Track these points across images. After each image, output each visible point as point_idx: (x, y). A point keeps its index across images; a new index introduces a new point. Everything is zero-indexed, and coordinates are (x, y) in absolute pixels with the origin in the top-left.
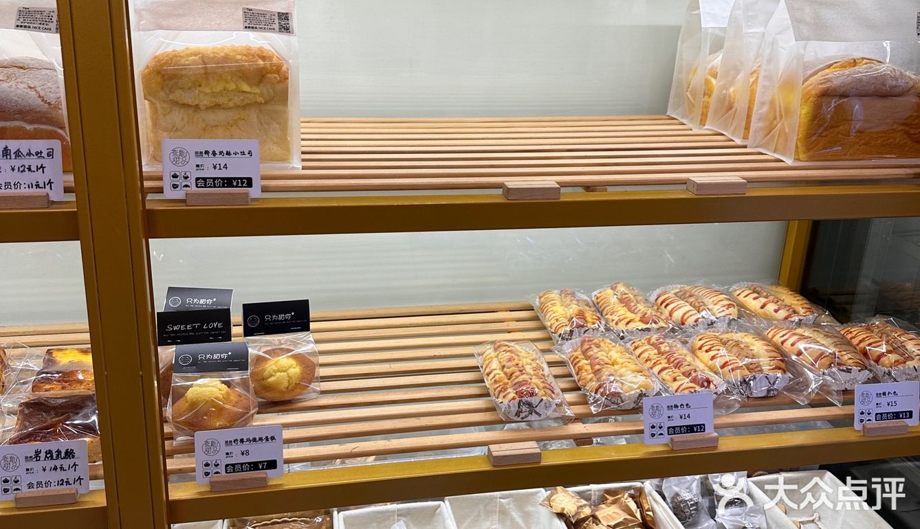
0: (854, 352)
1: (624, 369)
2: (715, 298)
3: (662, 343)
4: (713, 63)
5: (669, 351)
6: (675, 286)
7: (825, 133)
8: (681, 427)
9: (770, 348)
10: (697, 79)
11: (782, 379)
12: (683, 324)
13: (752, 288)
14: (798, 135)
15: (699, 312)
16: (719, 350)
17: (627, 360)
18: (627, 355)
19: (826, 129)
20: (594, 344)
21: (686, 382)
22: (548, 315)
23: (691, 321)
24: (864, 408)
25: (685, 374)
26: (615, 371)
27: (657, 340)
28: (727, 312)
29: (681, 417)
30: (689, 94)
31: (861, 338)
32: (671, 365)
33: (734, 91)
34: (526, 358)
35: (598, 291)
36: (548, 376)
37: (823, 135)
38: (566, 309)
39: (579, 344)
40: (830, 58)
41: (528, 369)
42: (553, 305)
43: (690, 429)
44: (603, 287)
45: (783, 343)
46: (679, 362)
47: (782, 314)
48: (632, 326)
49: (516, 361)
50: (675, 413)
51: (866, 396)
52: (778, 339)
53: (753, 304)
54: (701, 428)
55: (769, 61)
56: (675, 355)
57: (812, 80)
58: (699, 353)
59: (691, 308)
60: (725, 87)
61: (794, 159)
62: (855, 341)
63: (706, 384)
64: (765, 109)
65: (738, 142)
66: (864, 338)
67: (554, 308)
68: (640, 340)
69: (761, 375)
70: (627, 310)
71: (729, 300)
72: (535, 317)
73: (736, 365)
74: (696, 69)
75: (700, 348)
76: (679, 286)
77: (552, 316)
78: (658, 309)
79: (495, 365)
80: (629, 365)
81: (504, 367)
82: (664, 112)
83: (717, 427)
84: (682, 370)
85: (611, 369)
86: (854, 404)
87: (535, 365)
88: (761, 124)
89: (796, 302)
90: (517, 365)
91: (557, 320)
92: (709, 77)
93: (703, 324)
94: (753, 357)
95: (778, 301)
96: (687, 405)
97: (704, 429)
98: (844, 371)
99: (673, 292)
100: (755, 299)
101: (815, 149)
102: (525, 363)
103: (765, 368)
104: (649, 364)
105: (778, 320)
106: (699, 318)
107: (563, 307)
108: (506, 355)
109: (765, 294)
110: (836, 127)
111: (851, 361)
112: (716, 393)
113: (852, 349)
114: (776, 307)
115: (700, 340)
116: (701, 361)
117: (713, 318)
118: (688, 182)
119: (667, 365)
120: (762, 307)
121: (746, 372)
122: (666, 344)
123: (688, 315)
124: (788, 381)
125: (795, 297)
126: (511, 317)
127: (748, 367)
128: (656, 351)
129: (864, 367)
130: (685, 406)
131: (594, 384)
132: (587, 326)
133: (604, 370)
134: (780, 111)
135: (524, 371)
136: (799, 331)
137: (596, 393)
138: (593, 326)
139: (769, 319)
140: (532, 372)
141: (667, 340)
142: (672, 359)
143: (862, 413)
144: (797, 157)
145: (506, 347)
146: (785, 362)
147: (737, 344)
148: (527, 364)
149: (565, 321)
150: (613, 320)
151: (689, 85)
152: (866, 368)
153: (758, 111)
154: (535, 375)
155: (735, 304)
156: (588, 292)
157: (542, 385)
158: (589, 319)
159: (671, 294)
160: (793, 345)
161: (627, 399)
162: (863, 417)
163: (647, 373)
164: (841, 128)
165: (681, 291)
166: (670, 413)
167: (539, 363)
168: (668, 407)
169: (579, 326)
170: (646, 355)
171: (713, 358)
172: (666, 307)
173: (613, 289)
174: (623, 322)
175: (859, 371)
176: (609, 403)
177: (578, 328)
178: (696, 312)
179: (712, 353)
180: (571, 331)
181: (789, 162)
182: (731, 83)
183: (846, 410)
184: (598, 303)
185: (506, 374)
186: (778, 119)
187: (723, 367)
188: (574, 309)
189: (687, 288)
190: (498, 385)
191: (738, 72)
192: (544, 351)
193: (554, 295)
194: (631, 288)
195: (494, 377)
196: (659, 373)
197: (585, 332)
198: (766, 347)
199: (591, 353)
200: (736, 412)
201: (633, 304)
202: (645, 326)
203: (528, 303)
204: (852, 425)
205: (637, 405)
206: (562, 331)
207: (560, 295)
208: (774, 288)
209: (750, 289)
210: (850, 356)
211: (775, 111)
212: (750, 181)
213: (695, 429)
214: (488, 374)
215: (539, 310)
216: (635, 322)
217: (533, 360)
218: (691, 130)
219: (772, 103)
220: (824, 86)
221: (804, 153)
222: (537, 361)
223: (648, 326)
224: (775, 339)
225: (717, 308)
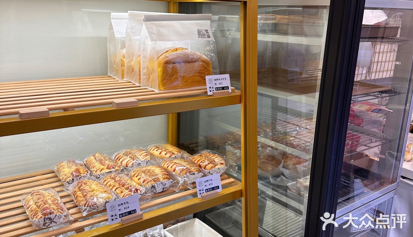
0: (196, 166)
1: (98, 192)
2: (140, 153)
3: (116, 177)
4: (123, 52)
5: (119, 180)
6: (123, 150)
7: (169, 79)
8: (125, 213)
9: (162, 170)
10: (118, 59)
11: (168, 183)
12: (127, 166)
13: (156, 146)
14: (158, 80)
15: (133, 160)
16: (141, 175)
17: (99, 188)
18: (100, 185)
19: (169, 77)
20: (83, 183)
21: (127, 192)
22: (61, 173)
23: (130, 165)
24: (201, 188)
25: (127, 189)
26: (94, 194)
27: (114, 176)
28: (146, 158)
29: (125, 209)
30: (115, 66)
31: (198, 160)
32: (121, 186)
33: (133, 64)
34: (48, 196)
35: (87, 158)
36: (60, 203)
37: (168, 79)
38: (70, 169)
39: (77, 184)
40: (167, 48)
41: (50, 201)
42: (63, 168)
43: (130, 213)
44: (89, 156)
45: (168, 167)
46: (124, 184)
47: (168, 155)
48: (103, 171)
49: (42, 199)
50: (122, 207)
51: (200, 183)
52: (166, 166)
53: (156, 153)
54: (134, 211)
55: (144, 50)
56: (122, 181)
57: (161, 57)
58: (134, 178)
59: (130, 159)
60: (129, 62)
61: (159, 90)
62: (196, 162)
63: (136, 191)
64: (145, 70)
65: (137, 85)
66: (199, 160)
67: (64, 170)
68: (106, 177)
69: (159, 182)
70: (101, 165)
71: (146, 153)
72: (55, 175)
73: (148, 180)
74: (117, 55)
75: (134, 176)
76: (125, 150)
77: (63, 174)
78: (116, 162)
79: (31, 203)
80: (100, 190)
81: (36, 203)
82: (107, 74)
83: (141, 210)
84: (125, 187)
85: (92, 193)
86: (196, 188)
87: (53, 199)
88: (145, 77)
89: (173, 150)
90: (43, 200)
91: (65, 175)
92: (123, 58)
93: (136, 165)
94: (156, 175)
95: (166, 150)
96: (127, 202)
97: (136, 211)
98: (192, 174)
99: (122, 153)
100: (157, 150)
101: (166, 85)
102: (47, 199)
103: (161, 179)
104: (111, 187)
105: (166, 158)
106: (134, 163)
107: (69, 168)
108: (37, 196)
109: (161, 148)
110: (173, 76)
111: (195, 170)
112: (141, 194)
113: (195, 165)
114: (165, 153)
115: (134, 172)
116: (135, 182)
117: (140, 162)
118: (113, 103)
119: (119, 186)
120: (160, 154)
121: (153, 182)
122: (118, 177)
123: (129, 162)
124: (171, 183)
125: (173, 147)
126: (43, 178)
127: (154, 180)
128: (114, 181)
129: (200, 171)
130: (126, 203)
131: (84, 202)
132: (81, 176)
133: (88, 194)
134: (151, 71)
135: (46, 203)
136: (175, 161)
137: (85, 206)
138: (83, 175)
139: (162, 158)
140: (51, 203)
141: (119, 175)
142: (121, 183)
143: (200, 190)
144: (160, 89)
145: (37, 193)
146: (169, 175)
147: (149, 171)
148: (49, 199)
149: (70, 175)
150: (94, 171)
151: (115, 62)
152: (201, 172)
153: (143, 71)
154: (52, 204)
155: (149, 154)
156: (82, 159)
157: (56, 208)
158: (82, 172)
159: (121, 154)
160: (171, 167)
161: (100, 206)
162: (200, 192)
163: (109, 192)
164: (175, 76)
165: (126, 152)
166: (119, 208)
167: (56, 198)
168: (118, 205)
169: (77, 175)
170: (109, 183)
171: (139, 179)
172: (119, 160)
173: (94, 156)
174: (99, 170)
175: (198, 173)
176: (91, 210)
177: (76, 177)
178: (132, 160)
179: (138, 177)
180: (73, 179)
181: (157, 91)
182: (132, 61)
183: (194, 191)
184: (87, 164)
185: (37, 206)
186: (151, 74)
187: (143, 182)
188: (74, 168)
189: (128, 150)
190: (32, 213)
191: (133, 55)
192: (59, 192)
193: (65, 163)
194: (103, 154)
195: (31, 209)
196: (115, 191)
197: (80, 178)
198: (161, 170)
199: (82, 188)
200: (150, 201)
201: (103, 161)
202: (109, 171)
203: (51, 170)
204: (197, 196)
205: (105, 207)
206: (68, 180)
207: (67, 163)
208: (165, 145)
209: (155, 147)
210: (194, 168)
211: (149, 71)
212: (139, 100)
213: (132, 213)
214: (28, 208)
215: (57, 172)
216: (104, 169)
217: (52, 197)
218: (118, 81)
219: (148, 67)
220: (165, 59)
221: (162, 87)
222: (55, 197)
223: (110, 170)
224: (164, 166)
225: (141, 157)
